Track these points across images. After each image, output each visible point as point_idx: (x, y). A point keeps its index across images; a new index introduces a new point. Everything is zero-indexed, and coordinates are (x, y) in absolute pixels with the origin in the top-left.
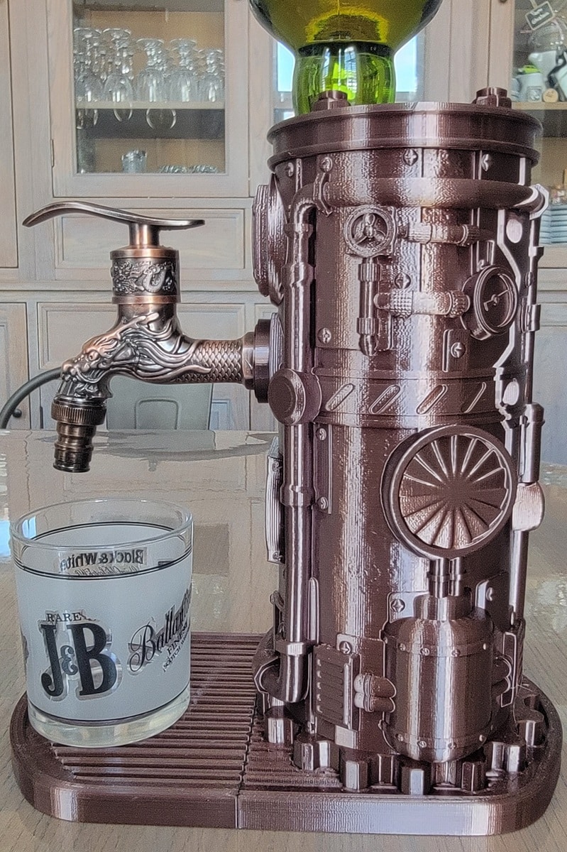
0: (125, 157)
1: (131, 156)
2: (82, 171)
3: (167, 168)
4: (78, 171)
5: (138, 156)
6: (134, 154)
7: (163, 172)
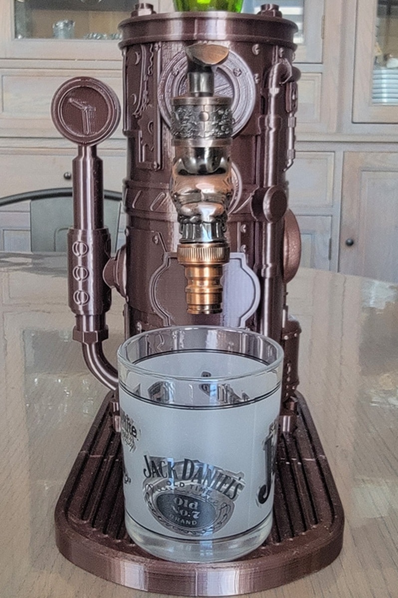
0: (56, 26)
1: (61, 25)
2: (20, 37)
3: (91, 35)
4: (16, 37)
5: (66, 25)
6: (64, 23)
7: (88, 38)
